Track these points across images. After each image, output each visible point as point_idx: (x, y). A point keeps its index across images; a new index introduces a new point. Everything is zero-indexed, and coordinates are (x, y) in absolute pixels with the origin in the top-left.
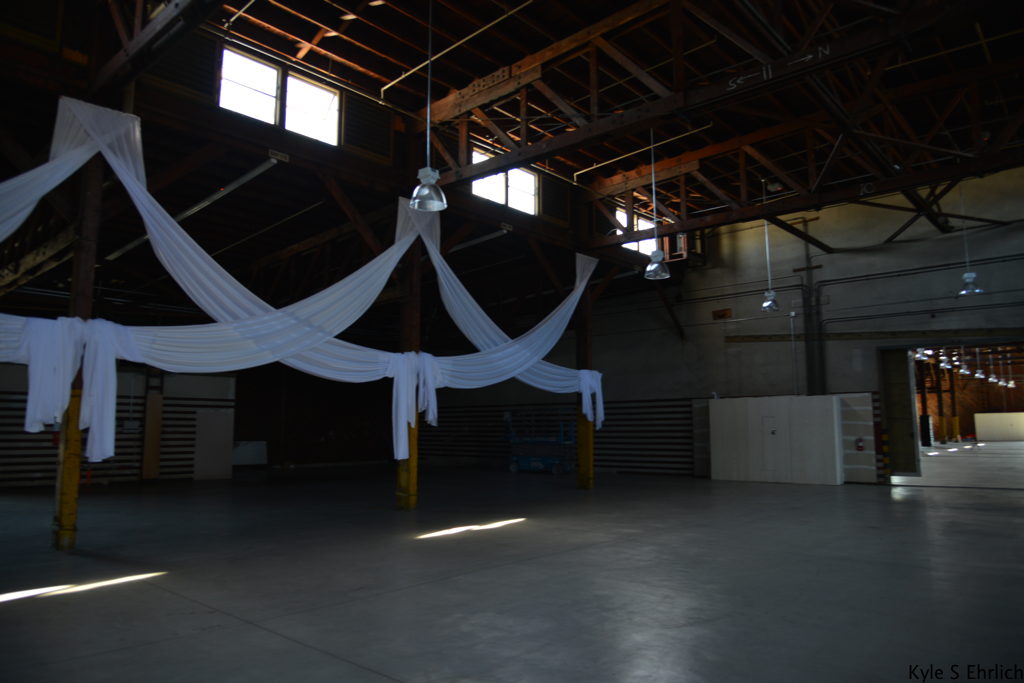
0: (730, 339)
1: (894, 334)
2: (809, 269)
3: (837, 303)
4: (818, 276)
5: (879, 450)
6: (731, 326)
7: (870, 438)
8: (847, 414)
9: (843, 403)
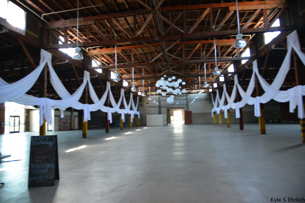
0: (149, 107)
1: (169, 107)
2: (159, 98)
3: (162, 103)
4: (161, 99)
5: (167, 121)
6: (148, 105)
7: (166, 119)
8: (164, 117)
9: (163, 115)
